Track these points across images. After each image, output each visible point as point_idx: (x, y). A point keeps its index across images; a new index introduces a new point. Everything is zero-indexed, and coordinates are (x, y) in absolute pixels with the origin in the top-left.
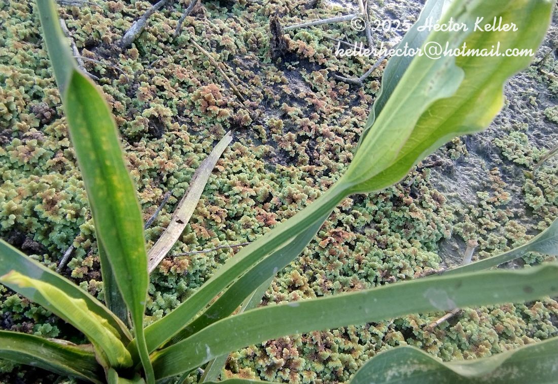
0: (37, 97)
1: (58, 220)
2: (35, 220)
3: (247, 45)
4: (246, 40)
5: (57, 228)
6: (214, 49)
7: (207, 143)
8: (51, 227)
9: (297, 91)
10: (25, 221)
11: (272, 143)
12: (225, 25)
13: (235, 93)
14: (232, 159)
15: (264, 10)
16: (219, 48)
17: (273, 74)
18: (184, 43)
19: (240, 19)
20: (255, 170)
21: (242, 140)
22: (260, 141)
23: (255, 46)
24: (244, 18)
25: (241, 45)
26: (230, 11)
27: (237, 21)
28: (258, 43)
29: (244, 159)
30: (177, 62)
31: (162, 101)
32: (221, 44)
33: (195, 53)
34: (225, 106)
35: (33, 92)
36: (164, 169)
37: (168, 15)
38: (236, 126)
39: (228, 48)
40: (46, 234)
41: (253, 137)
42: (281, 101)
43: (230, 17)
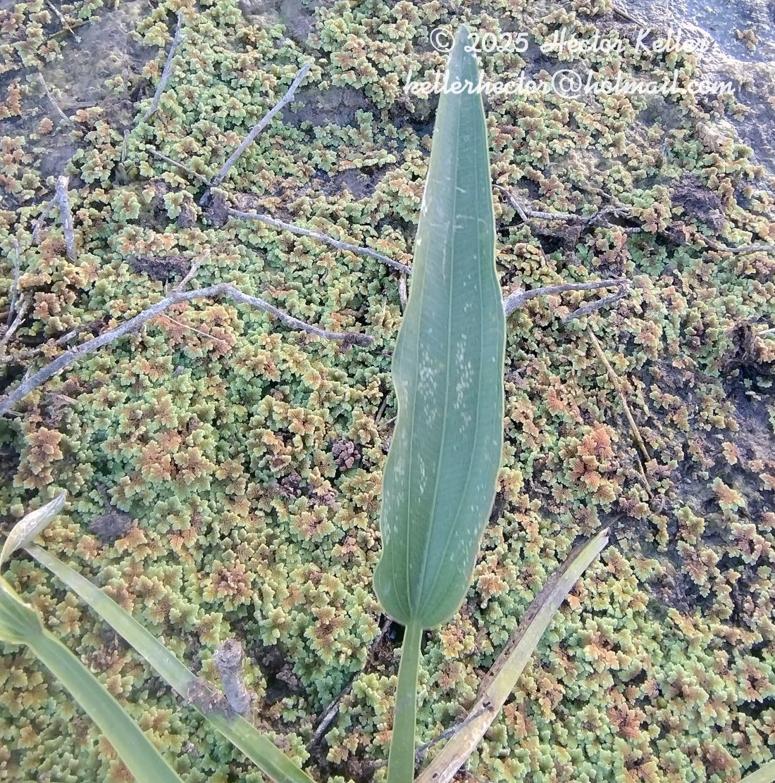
0: (342, 419)
1: (329, 659)
3: (682, 335)
4: (684, 324)
5: (324, 670)
6: (622, 347)
7: (566, 541)
8: (318, 663)
10: (288, 642)
11: (672, 555)
12: (653, 294)
13: (636, 445)
14: (598, 579)
16: (631, 346)
18: (573, 332)
20: (630, 612)
21: (623, 544)
22: (652, 550)
23: (697, 341)
24: (693, 274)
25: (673, 334)
26: (671, 255)
27: (677, 282)
28: (703, 335)
31: (513, 450)
32: (636, 341)
33: (588, 355)
34: (611, 474)
38: (619, 514)
39: (648, 349)
40: (308, 668)
42: (712, 471)
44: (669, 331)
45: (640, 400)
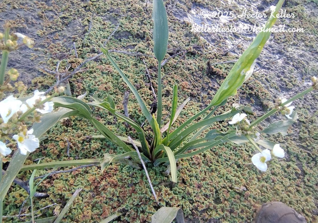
0: (136, 82)
1: (141, 115)
2: (135, 114)
3: (198, 69)
4: (198, 67)
5: (141, 117)
6: (187, 70)
7: (182, 100)
8: (139, 116)
9: (214, 86)
10: (133, 114)
11: (203, 102)
12: (192, 62)
13: (193, 85)
14: (189, 106)
15: (206, 57)
16: (189, 70)
17: (207, 79)
18: (178, 67)
19: (197, 60)
20: (196, 110)
21: (193, 100)
22: (199, 101)
23: (201, 69)
24: (199, 59)
25: (197, 69)
26: (194, 57)
27: (196, 60)
28: (202, 68)
29: (193, 106)
30: (175, 74)
31: (170, 85)
32: (190, 68)
33: (181, 71)
34: (189, 89)
35: (135, 80)
36: (169, 106)
37: (174, 58)
38: (192, 96)
39: (192, 70)
40: (138, 118)
41: (197, 100)
42: (208, 89)
43: (194, 59)
44: (196, 68)
45: (192, 78)
